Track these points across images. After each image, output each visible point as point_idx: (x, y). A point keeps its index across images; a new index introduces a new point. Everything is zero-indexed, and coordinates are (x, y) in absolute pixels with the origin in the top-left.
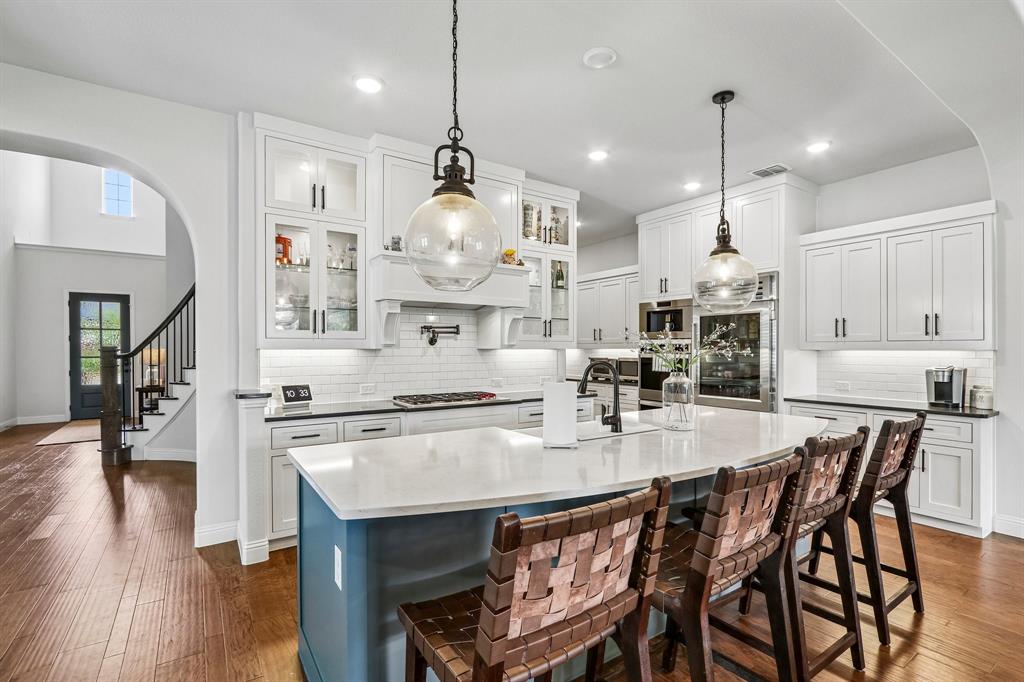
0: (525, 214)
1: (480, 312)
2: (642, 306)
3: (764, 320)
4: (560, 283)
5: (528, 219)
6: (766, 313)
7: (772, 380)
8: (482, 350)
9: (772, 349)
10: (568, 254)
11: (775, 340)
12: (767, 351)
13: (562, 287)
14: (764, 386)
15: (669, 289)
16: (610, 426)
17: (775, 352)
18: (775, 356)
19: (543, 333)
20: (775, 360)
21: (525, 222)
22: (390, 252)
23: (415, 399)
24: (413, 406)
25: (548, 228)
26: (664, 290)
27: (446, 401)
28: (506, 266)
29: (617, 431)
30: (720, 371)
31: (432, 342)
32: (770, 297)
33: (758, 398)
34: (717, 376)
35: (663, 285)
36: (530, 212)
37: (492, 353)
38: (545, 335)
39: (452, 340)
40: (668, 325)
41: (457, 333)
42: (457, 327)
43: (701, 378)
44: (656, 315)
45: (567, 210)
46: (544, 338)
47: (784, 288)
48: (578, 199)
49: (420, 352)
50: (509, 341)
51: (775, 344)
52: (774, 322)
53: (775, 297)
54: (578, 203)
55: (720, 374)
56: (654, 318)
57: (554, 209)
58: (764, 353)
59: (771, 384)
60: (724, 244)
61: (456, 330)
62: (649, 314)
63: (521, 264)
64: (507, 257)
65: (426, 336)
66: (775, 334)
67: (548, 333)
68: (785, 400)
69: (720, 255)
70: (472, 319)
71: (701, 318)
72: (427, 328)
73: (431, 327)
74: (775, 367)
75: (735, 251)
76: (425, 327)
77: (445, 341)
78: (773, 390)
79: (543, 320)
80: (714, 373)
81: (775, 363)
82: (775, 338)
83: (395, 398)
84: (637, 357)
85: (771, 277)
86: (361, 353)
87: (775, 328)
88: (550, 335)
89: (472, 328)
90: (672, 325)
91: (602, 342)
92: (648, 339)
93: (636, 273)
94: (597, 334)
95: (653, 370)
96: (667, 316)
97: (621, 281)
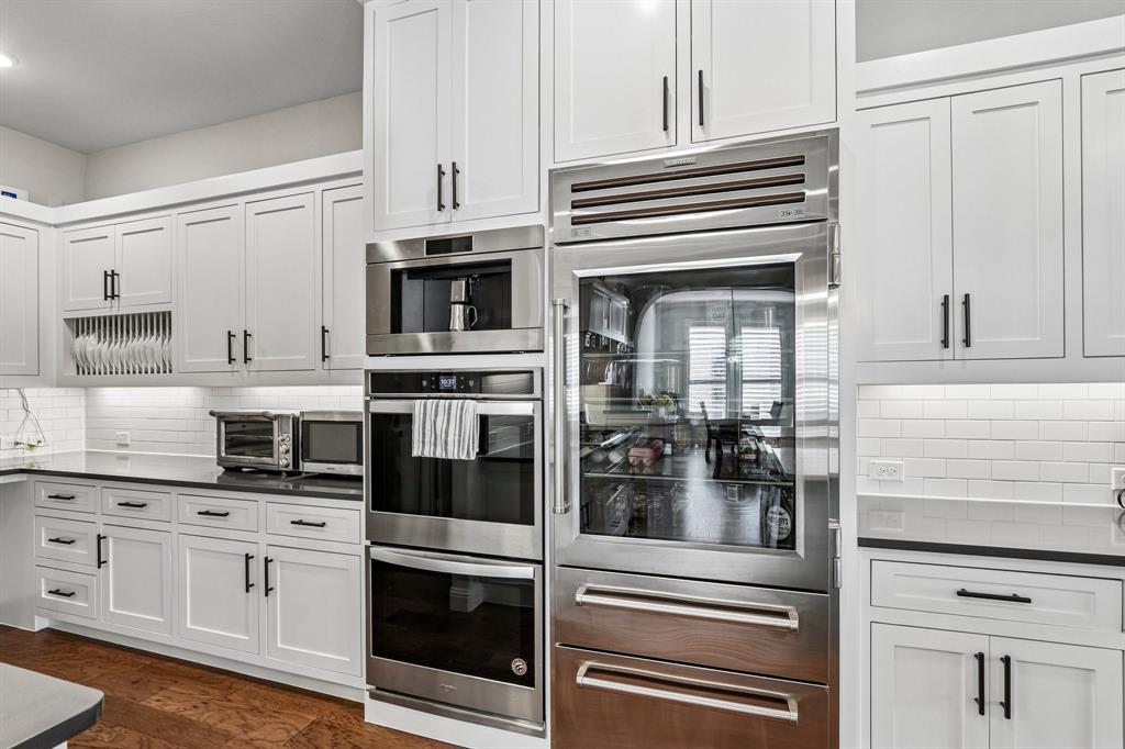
2: (374, 255)
15: (463, 198)
26: (447, 200)
35: (447, 185)
40: (458, 312)
44: (419, 280)
84: (361, 408)
90: (472, 311)
91: (252, 366)
92: (392, 355)
93: (360, 173)
94: (239, 348)
95: (416, 452)
96: (454, 284)
97: (308, 197)
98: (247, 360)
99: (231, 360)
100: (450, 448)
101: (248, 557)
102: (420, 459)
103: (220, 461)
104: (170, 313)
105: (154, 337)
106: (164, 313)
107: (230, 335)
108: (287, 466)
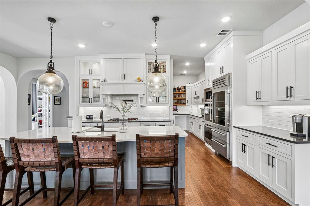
2: (205, 90)
3: (226, 94)
9: (229, 105)
11: (230, 102)
18: (230, 108)
22: (103, 83)
26: (209, 84)
33: (225, 125)
39: (131, 104)
41: (133, 102)
45: (166, 62)
46: (156, 103)
48: (170, 58)
52: (230, 94)
53: (230, 84)
58: (226, 107)
62: (207, 93)
63: (142, 81)
64: (138, 80)
66: (230, 99)
67: (158, 101)
68: (234, 127)
72: (124, 101)
79: (156, 97)
85: (229, 76)
101: (199, 125)
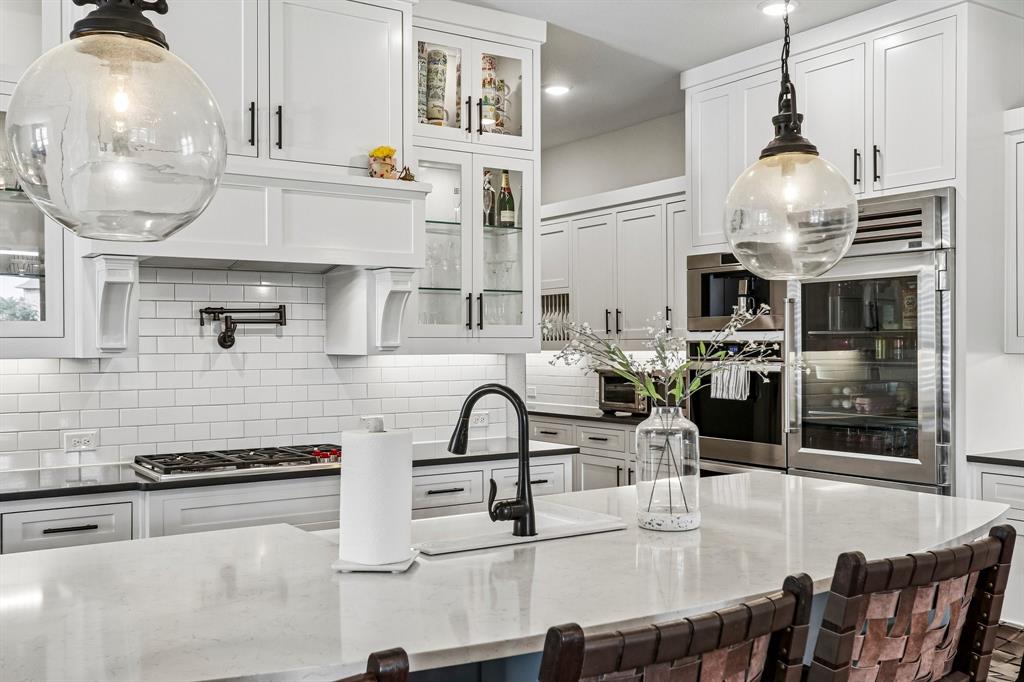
0: (429, 71)
1: (330, 278)
2: (693, 261)
3: (926, 291)
4: (506, 216)
5: (436, 83)
6: (928, 274)
7: (942, 413)
8: (337, 358)
9: (941, 349)
10: (522, 153)
11: (947, 329)
12: (932, 352)
13: (511, 225)
14: (928, 426)
16: (512, 523)
17: (948, 355)
18: (948, 361)
19: (465, 320)
20: (947, 369)
21: (429, 88)
23: (169, 463)
24: (165, 478)
25: (475, 101)
27: (239, 466)
28: (376, 182)
29: (523, 534)
30: (847, 398)
31: (226, 341)
32: (937, 243)
33: (916, 456)
34: (841, 409)
36: (440, 67)
37: (361, 363)
38: (469, 325)
39: (273, 338)
40: (743, 301)
41: (281, 321)
42: (281, 310)
43: (804, 413)
44: (720, 281)
45: (518, 62)
46: (466, 332)
47: (966, 223)
48: (545, 41)
49: (198, 362)
50: (384, 337)
51: (947, 337)
52: (947, 296)
53: (947, 243)
54: (543, 48)
55: (846, 404)
56: (715, 286)
57: (493, 62)
58: (926, 357)
59: (940, 423)
60: (789, 135)
61: (280, 316)
62: (705, 278)
63: (408, 177)
64: (380, 164)
65: (213, 329)
66: (947, 316)
67: (475, 320)
68: (971, 459)
69: (776, 158)
70: (315, 293)
71: (803, 286)
72: (213, 313)
73: (222, 311)
74: (948, 383)
75: (810, 149)
76: (208, 311)
77: (255, 338)
78: (944, 436)
79: (464, 294)
80: (836, 403)
81: (948, 376)
82: (947, 325)
83: (138, 461)
84: (684, 367)
85: (940, 201)
86: (66, 367)
87: (947, 304)
88: (480, 325)
89: (314, 311)
90: (751, 301)
91: (622, 335)
92: (703, 331)
93: (683, 193)
94: (613, 321)
95: (713, 395)
96: (741, 282)
97: (658, 209)
98: (618, 331)
99: (608, 331)
100: (730, 392)
101: (619, 469)
102: (716, 400)
103: (602, 406)
104: (568, 295)
105: (557, 313)
106: (563, 295)
107: (607, 312)
108: (644, 410)
